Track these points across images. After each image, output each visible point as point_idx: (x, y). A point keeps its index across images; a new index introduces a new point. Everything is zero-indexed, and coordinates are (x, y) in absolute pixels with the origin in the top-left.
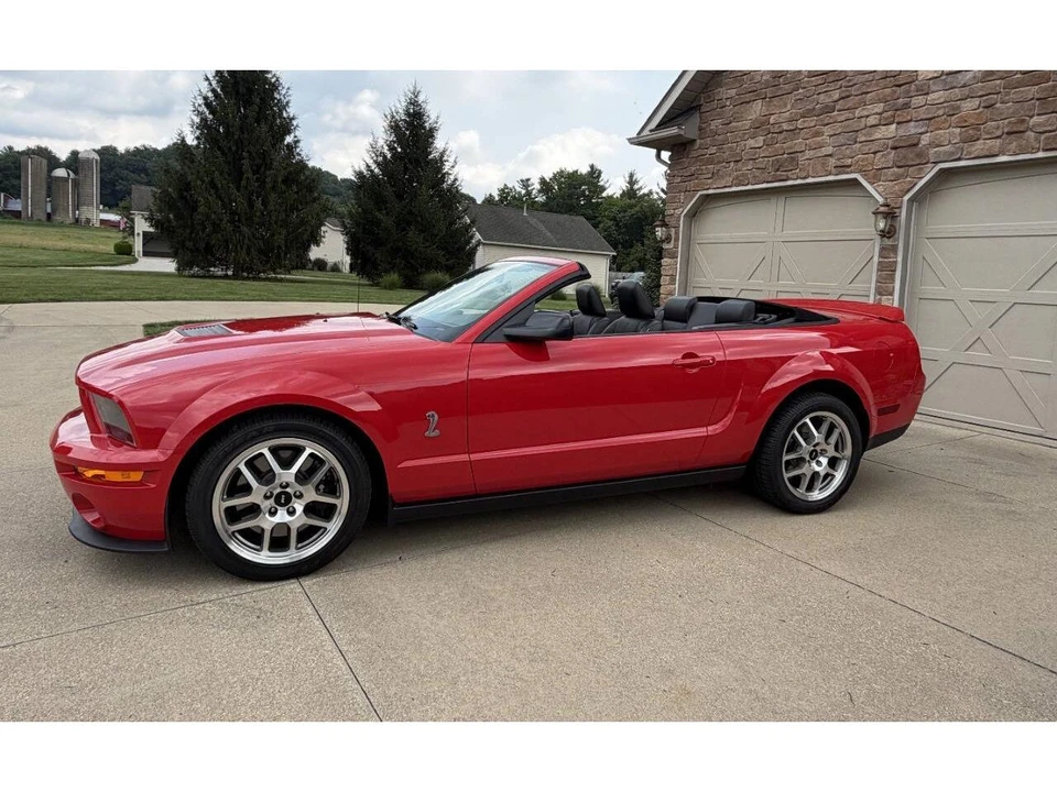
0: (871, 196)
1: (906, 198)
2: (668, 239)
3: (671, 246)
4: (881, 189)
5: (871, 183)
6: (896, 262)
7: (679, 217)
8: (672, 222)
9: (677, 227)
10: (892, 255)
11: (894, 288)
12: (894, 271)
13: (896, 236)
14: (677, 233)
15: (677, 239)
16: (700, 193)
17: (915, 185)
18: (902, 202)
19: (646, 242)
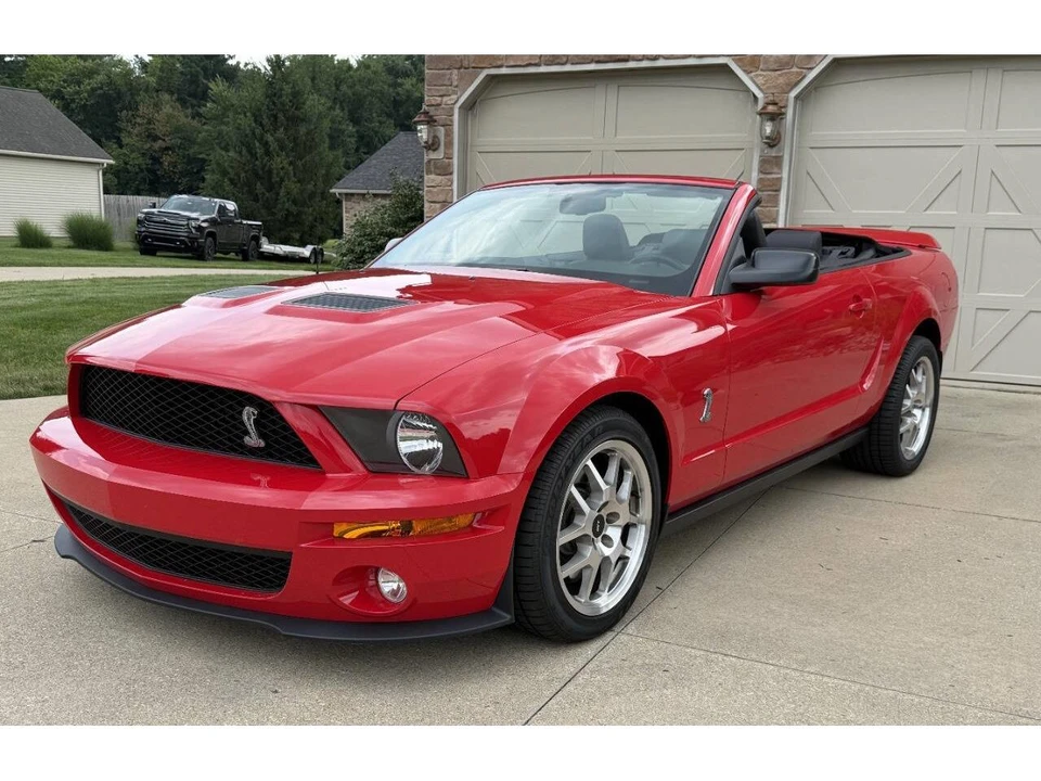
0: (747, 90)
1: (793, 94)
2: (432, 146)
3: (439, 155)
4: (760, 80)
5: (747, 72)
6: (780, 179)
7: (452, 109)
8: (440, 117)
9: (448, 125)
10: (776, 170)
11: (778, 211)
12: (778, 190)
13: (782, 143)
14: (449, 134)
15: (449, 144)
16: (486, 72)
17: (804, 77)
18: (787, 100)
19: (126, 140)
